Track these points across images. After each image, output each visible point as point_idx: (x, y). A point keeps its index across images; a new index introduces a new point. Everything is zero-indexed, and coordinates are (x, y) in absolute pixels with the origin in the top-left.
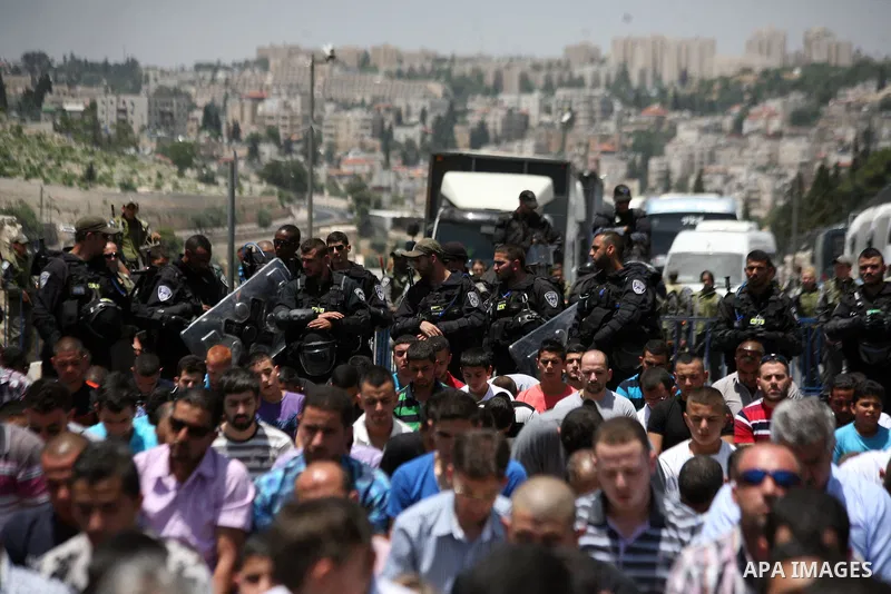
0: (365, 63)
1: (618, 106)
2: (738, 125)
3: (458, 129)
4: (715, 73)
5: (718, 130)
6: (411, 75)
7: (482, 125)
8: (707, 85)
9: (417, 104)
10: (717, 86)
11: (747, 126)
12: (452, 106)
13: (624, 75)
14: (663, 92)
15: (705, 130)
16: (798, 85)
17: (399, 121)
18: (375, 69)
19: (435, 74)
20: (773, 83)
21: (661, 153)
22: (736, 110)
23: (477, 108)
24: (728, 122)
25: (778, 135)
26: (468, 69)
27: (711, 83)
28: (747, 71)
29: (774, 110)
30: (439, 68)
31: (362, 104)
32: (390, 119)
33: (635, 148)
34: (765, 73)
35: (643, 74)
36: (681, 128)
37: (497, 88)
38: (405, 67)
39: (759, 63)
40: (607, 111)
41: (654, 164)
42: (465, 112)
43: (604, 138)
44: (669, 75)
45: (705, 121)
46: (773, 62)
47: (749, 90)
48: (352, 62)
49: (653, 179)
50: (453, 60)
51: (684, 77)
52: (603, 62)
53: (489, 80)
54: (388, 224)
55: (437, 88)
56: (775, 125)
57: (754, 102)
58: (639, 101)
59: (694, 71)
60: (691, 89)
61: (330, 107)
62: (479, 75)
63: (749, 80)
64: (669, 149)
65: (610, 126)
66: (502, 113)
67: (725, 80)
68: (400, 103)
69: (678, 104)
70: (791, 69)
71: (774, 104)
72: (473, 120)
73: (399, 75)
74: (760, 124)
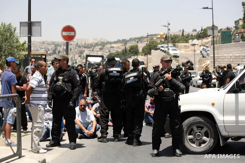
0: (43, 43)
1: (77, 47)
2: (93, 50)
3: (56, 51)
4: (89, 43)
5: (90, 51)
6: (49, 44)
7: (60, 50)
8: (88, 45)
9: (51, 48)
10: (90, 45)
11: (94, 50)
12: (55, 48)
13: (77, 44)
14: (83, 46)
15: (89, 51)
16: (100, 45)
17: (49, 50)
18: (45, 43)
19: (53, 44)
20: (97, 44)
21: (83, 54)
22: (92, 48)
23: (59, 48)
24: (91, 49)
25: (98, 51)
26: (57, 43)
27: (89, 44)
28: (93, 43)
29: (98, 48)
30: (53, 43)
31: (43, 48)
32: (48, 50)
33: (80, 53)
34: (96, 43)
35: (80, 43)
36: (85, 50)
37: (61, 46)
38: (49, 43)
39: (95, 42)
40: (76, 48)
41: (82, 55)
42: (57, 49)
43: (76, 52)
44: (83, 44)
45: (89, 49)
46: (97, 42)
47: (94, 45)
48: (42, 43)
49: (82, 57)
50: (55, 42)
51: (85, 44)
52: (74, 42)
53: (60, 45)
54: (49, 64)
55: (53, 46)
56: (97, 50)
57: (95, 47)
58: (80, 47)
59: (86, 43)
60: (86, 45)
61: (39, 49)
62: (59, 44)
63: (94, 44)
64: (84, 53)
65: (76, 50)
66: (62, 49)
67: (91, 44)
68: (49, 48)
69: (85, 47)
70: (99, 42)
71: (97, 47)
72: (58, 50)
73: (48, 44)
74: (96, 50)
